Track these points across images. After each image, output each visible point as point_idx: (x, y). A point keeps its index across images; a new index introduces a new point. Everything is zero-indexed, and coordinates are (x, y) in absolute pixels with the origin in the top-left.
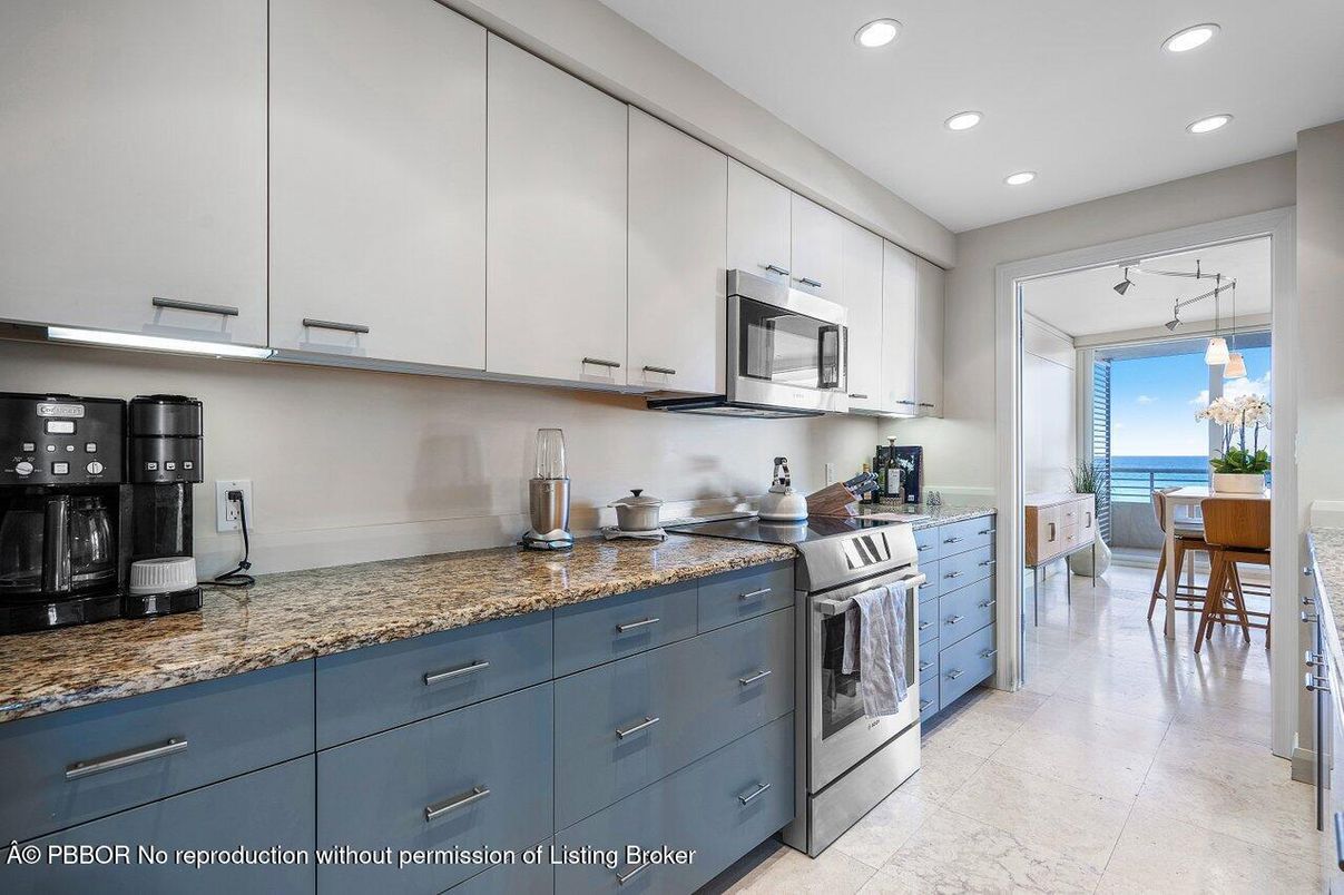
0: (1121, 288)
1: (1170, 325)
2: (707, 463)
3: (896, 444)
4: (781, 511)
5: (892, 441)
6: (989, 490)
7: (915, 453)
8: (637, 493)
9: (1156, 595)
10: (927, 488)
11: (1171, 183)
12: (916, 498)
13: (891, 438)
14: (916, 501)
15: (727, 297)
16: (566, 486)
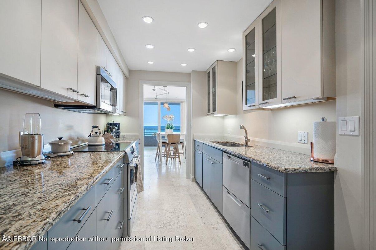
0: (154, 90)
1: (156, 99)
2: (70, 127)
3: (114, 122)
4: (99, 142)
5: (113, 121)
6: (137, 134)
7: (118, 125)
8: (60, 139)
9: (157, 155)
10: (121, 134)
11: (173, 73)
12: (119, 137)
13: (113, 120)
14: (119, 138)
15: (97, 75)
16: (43, 136)
